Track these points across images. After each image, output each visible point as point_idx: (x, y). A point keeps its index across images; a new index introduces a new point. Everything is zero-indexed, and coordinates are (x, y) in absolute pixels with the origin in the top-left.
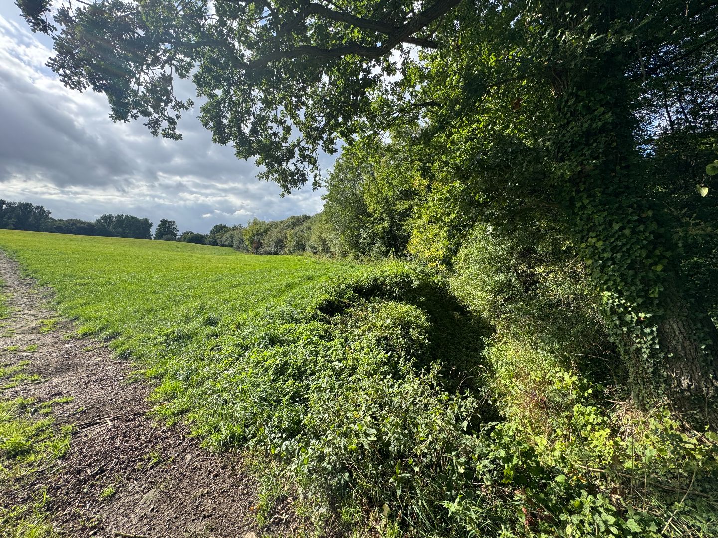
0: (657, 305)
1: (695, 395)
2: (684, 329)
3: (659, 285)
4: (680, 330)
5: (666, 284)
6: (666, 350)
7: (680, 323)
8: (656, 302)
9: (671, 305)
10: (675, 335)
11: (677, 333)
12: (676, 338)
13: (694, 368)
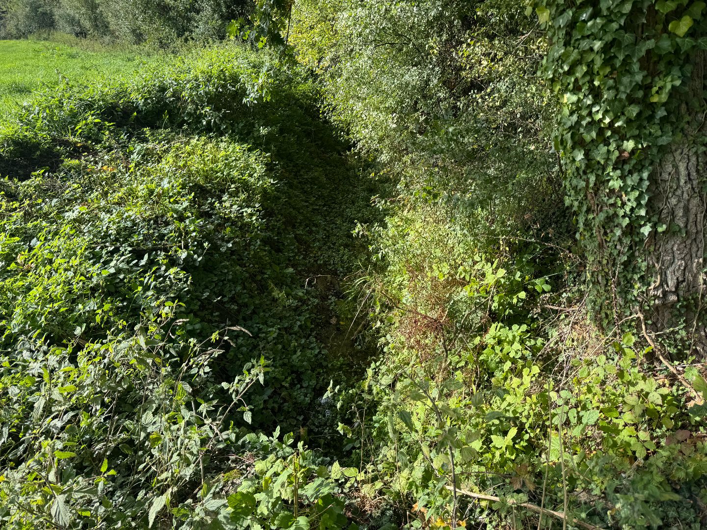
0: (662, 119)
1: (685, 300)
2: (697, 171)
3: (676, 72)
4: (689, 175)
5: (688, 68)
6: (655, 219)
7: (694, 159)
8: (661, 113)
9: (687, 118)
10: (678, 186)
11: (682, 182)
12: (679, 192)
13: (694, 249)
